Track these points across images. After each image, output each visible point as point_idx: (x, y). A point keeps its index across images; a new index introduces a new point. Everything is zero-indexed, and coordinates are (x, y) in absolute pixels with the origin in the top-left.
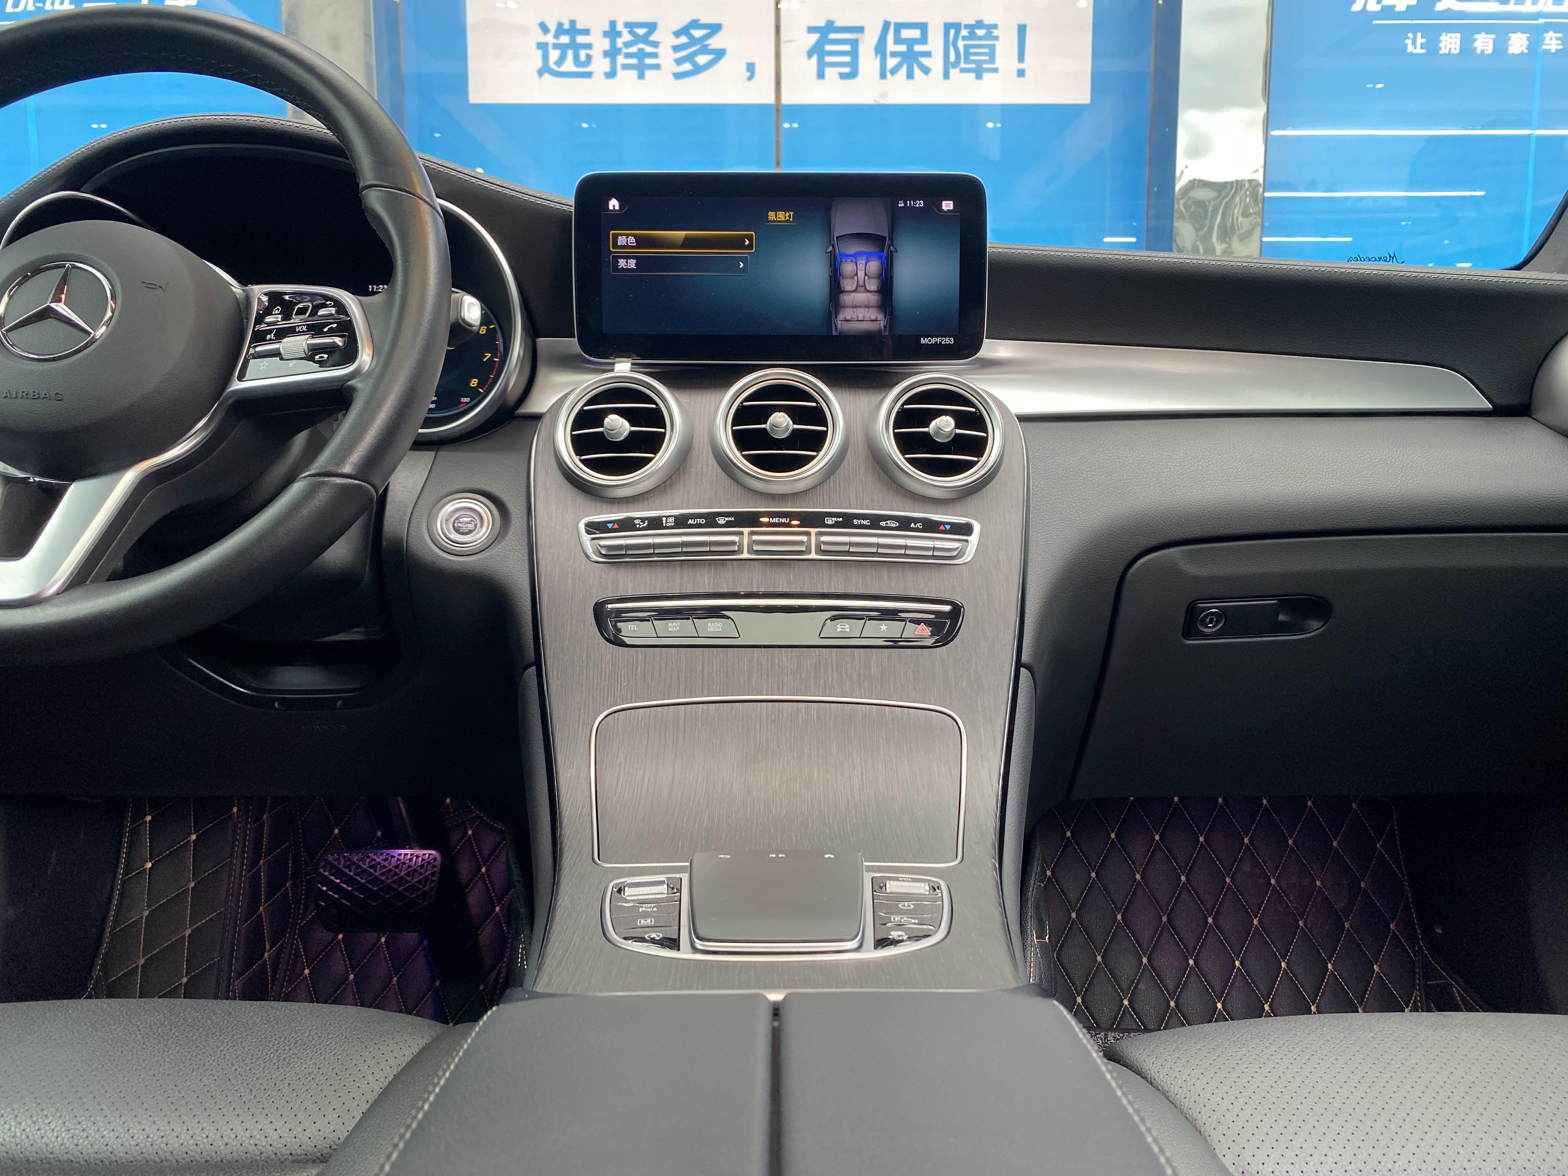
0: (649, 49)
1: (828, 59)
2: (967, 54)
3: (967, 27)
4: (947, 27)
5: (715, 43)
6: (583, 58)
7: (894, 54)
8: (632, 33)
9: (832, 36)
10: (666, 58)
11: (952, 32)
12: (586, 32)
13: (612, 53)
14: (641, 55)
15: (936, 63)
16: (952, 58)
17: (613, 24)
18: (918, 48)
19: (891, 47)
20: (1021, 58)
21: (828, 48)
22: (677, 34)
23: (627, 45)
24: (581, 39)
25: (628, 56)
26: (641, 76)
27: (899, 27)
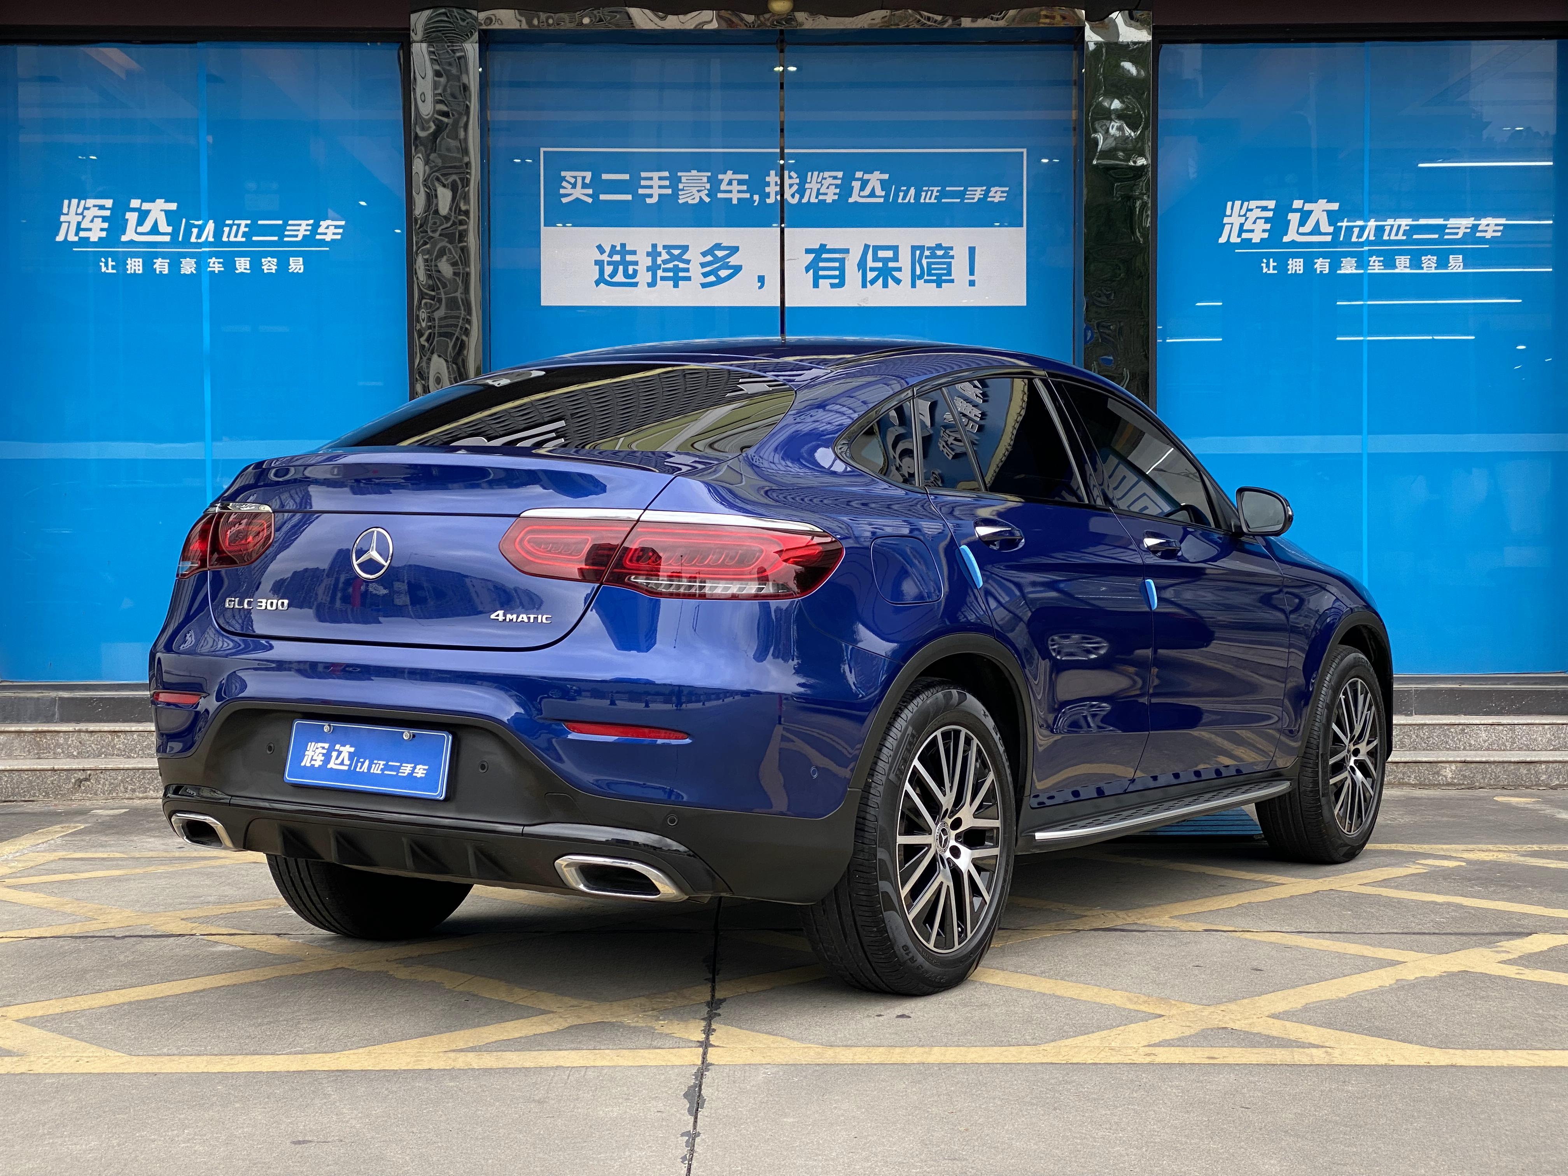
0: (681, 265)
1: (821, 273)
2: (929, 268)
3: (929, 248)
4: (914, 248)
5: (733, 261)
6: (631, 272)
7: (872, 269)
8: (669, 253)
9: (824, 256)
10: (696, 271)
11: (918, 252)
12: (634, 253)
13: (653, 269)
14: (676, 269)
15: (905, 276)
16: (918, 272)
17: (654, 246)
18: (891, 265)
19: (870, 264)
20: (972, 272)
21: (821, 264)
22: (704, 254)
23: (665, 262)
24: (629, 258)
25: (665, 270)
26: (676, 286)
27: (876, 248)
